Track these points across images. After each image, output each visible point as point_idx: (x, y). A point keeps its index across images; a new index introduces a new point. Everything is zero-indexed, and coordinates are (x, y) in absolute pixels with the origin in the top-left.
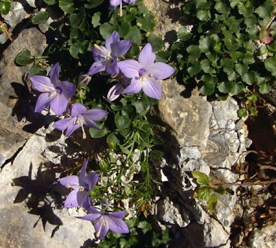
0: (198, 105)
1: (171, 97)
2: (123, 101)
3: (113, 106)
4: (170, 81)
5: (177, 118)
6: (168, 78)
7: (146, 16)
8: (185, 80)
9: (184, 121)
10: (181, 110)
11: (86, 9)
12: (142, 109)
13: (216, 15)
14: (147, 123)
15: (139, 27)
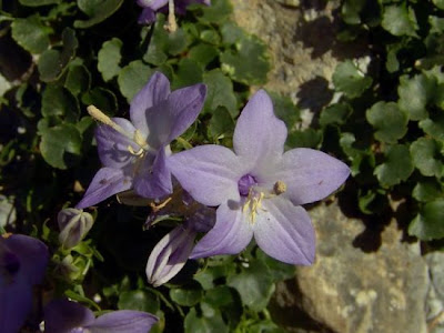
0: (400, 269)
1: (329, 253)
2: (203, 278)
3: (176, 294)
4: (322, 211)
5: (350, 308)
6: (317, 204)
7: (245, 47)
8: (363, 204)
9: (369, 314)
10: (359, 286)
11: (78, 30)
12: (257, 292)
13: (433, 20)
14: (272, 326)
15: (227, 75)
